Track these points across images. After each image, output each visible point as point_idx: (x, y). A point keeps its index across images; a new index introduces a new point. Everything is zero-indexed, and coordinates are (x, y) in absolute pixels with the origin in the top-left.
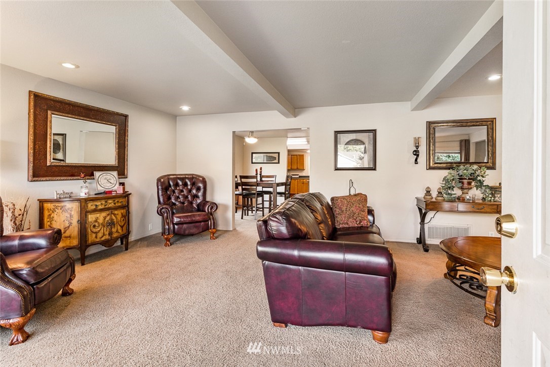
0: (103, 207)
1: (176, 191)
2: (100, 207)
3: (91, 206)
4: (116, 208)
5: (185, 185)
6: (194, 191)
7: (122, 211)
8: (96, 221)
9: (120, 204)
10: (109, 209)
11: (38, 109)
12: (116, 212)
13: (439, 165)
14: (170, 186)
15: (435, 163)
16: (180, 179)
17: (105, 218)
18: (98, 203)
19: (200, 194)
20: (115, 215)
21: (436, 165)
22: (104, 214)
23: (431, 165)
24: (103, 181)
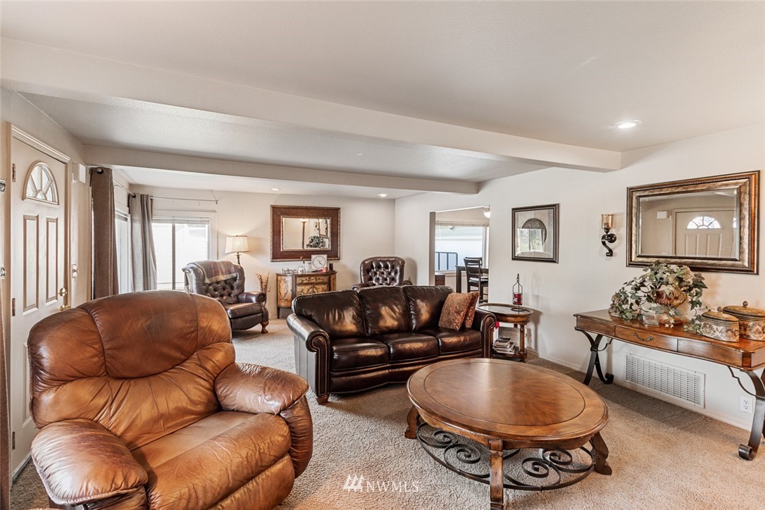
0: (307, 282)
1: (378, 273)
2: (305, 282)
3: (299, 280)
4: (318, 284)
5: (386, 267)
6: (393, 274)
7: (323, 286)
8: (302, 291)
9: (320, 281)
10: (311, 284)
11: (275, 216)
12: (317, 287)
13: (645, 260)
14: (372, 267)
15: (639, 256)
16: (382, 261)
17: (308, 290)
18: (304, 279)
19: (398, 277)
20: (316, 288)
21: (641, 259)
22: (308, 287)
23: (633, 259)
24: (316, 262)
